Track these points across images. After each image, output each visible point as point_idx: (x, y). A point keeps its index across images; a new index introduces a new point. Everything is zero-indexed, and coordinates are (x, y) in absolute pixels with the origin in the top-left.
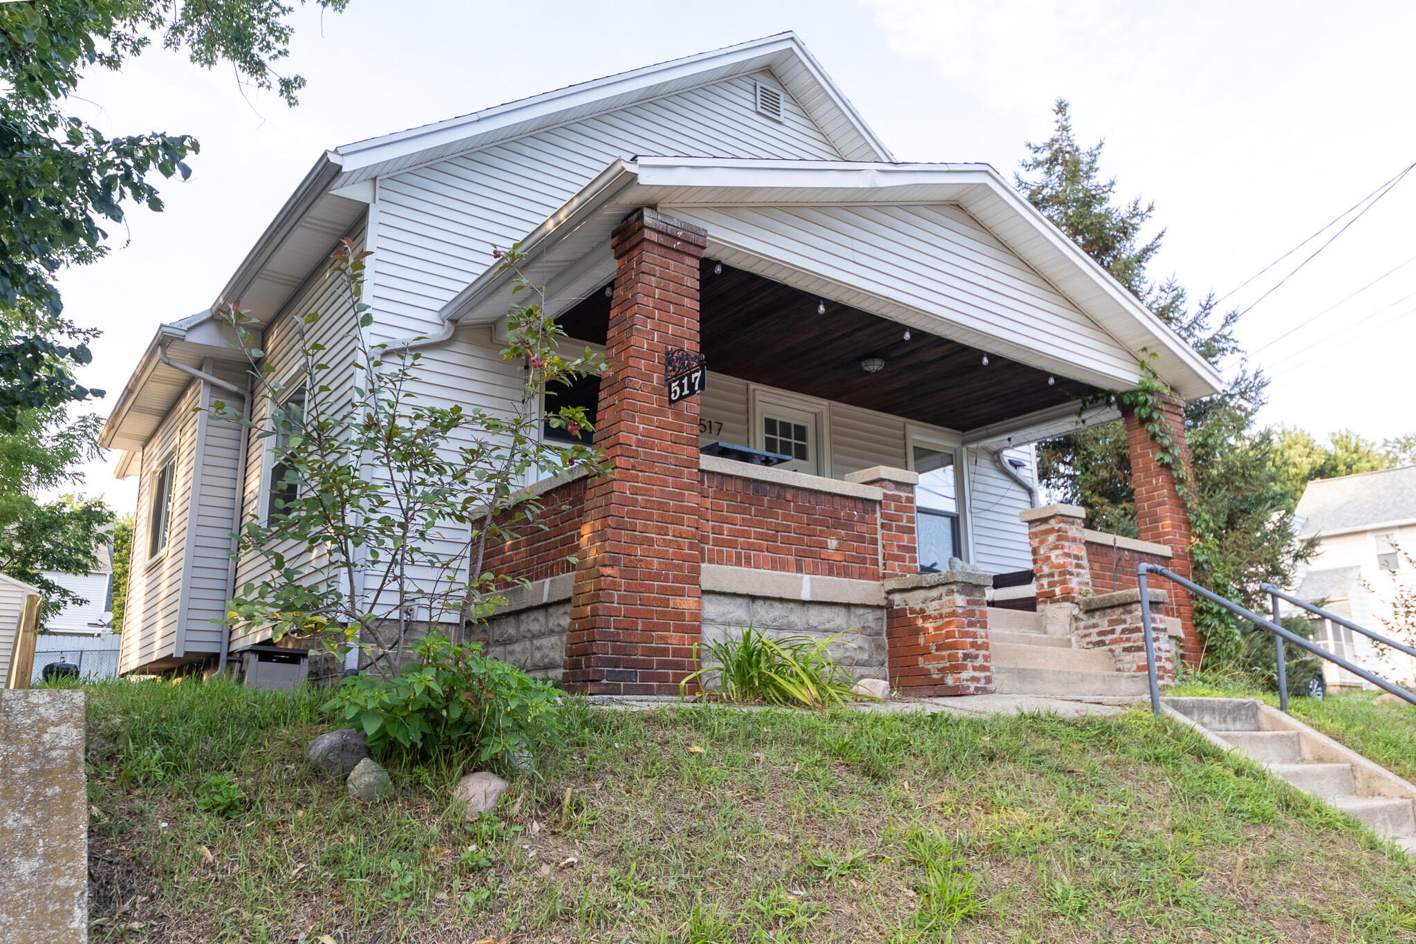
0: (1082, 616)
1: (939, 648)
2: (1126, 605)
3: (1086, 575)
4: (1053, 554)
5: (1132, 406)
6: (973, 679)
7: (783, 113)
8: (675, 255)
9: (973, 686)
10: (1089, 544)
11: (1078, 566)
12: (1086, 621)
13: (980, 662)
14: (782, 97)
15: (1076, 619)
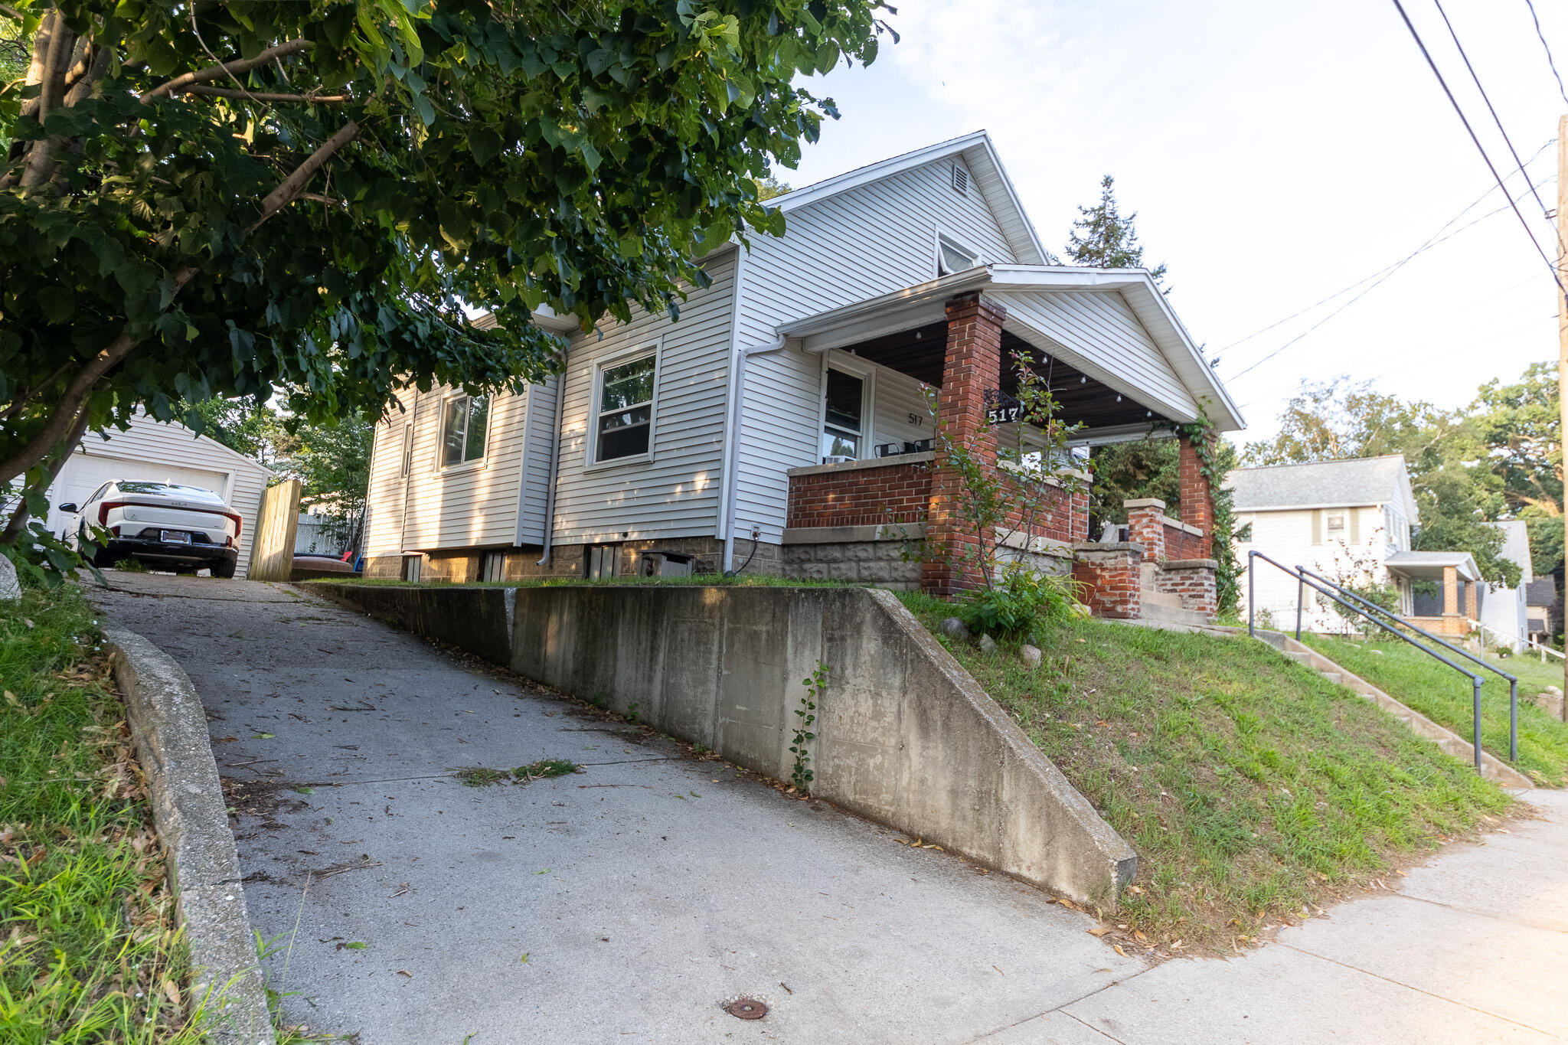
0: (1161, 572)
1: (1111, 589)
2: (1195, 569)
3: (1163, 548)
4: (1145, 531)
5: (1188, 435)
6: (1133, 609)
7: (968, 189)
8: (990, 325)
9: (1132, 613)
10: (1165, 526)
11: (1159, 540)
12: (1164, 575)
13: (1135, 599)
14: (968, 177)
15: (1157, 574)
